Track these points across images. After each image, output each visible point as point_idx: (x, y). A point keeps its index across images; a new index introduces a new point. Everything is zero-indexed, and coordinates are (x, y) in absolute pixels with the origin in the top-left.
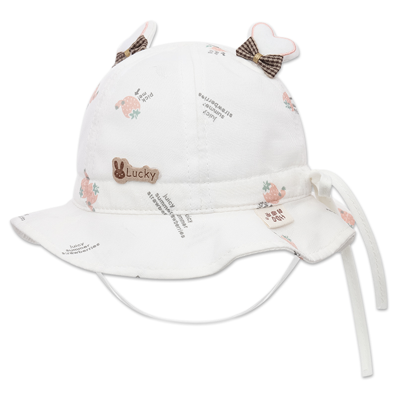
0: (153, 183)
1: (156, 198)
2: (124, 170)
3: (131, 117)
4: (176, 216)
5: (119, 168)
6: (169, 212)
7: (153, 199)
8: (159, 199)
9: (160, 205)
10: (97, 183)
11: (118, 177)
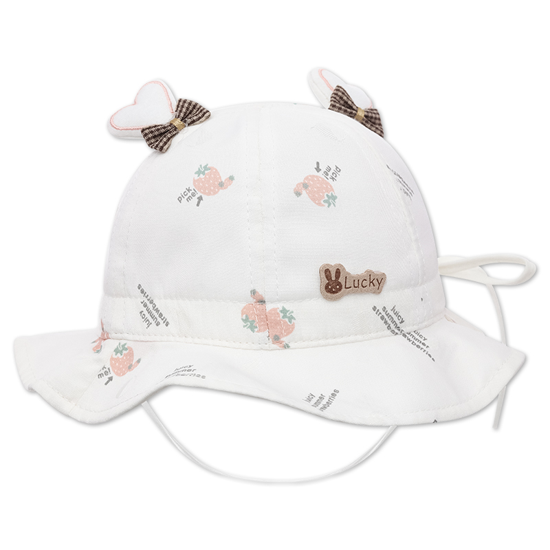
0: (379, 293)
1: (383, 314)
2: (341, 280)
4: (408, 335)
5: (333, 279)
6: (399, 330)
7: (380, 315)
8: (387, 315)
9: (389, 322)
10: (288, 306)
11: (330, 291)
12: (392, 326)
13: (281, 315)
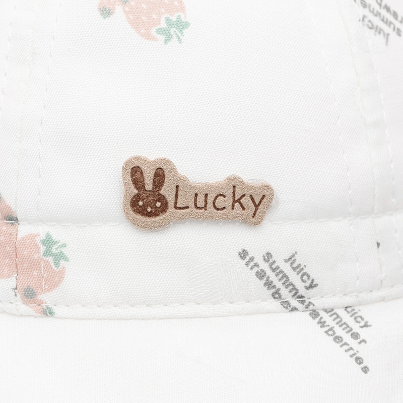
0: (256, 224)
1: (265, 266)
2: (167, 191)
3: (162, 38)
4: (322, 314)
5: (149, 186)
6: (303, 302)
7: (256, 269)
8: (274, 270)
9: (279, 284)
10: (57, 234)
11: (142, 211)
12: (285, 293)
13: (43, 249)
